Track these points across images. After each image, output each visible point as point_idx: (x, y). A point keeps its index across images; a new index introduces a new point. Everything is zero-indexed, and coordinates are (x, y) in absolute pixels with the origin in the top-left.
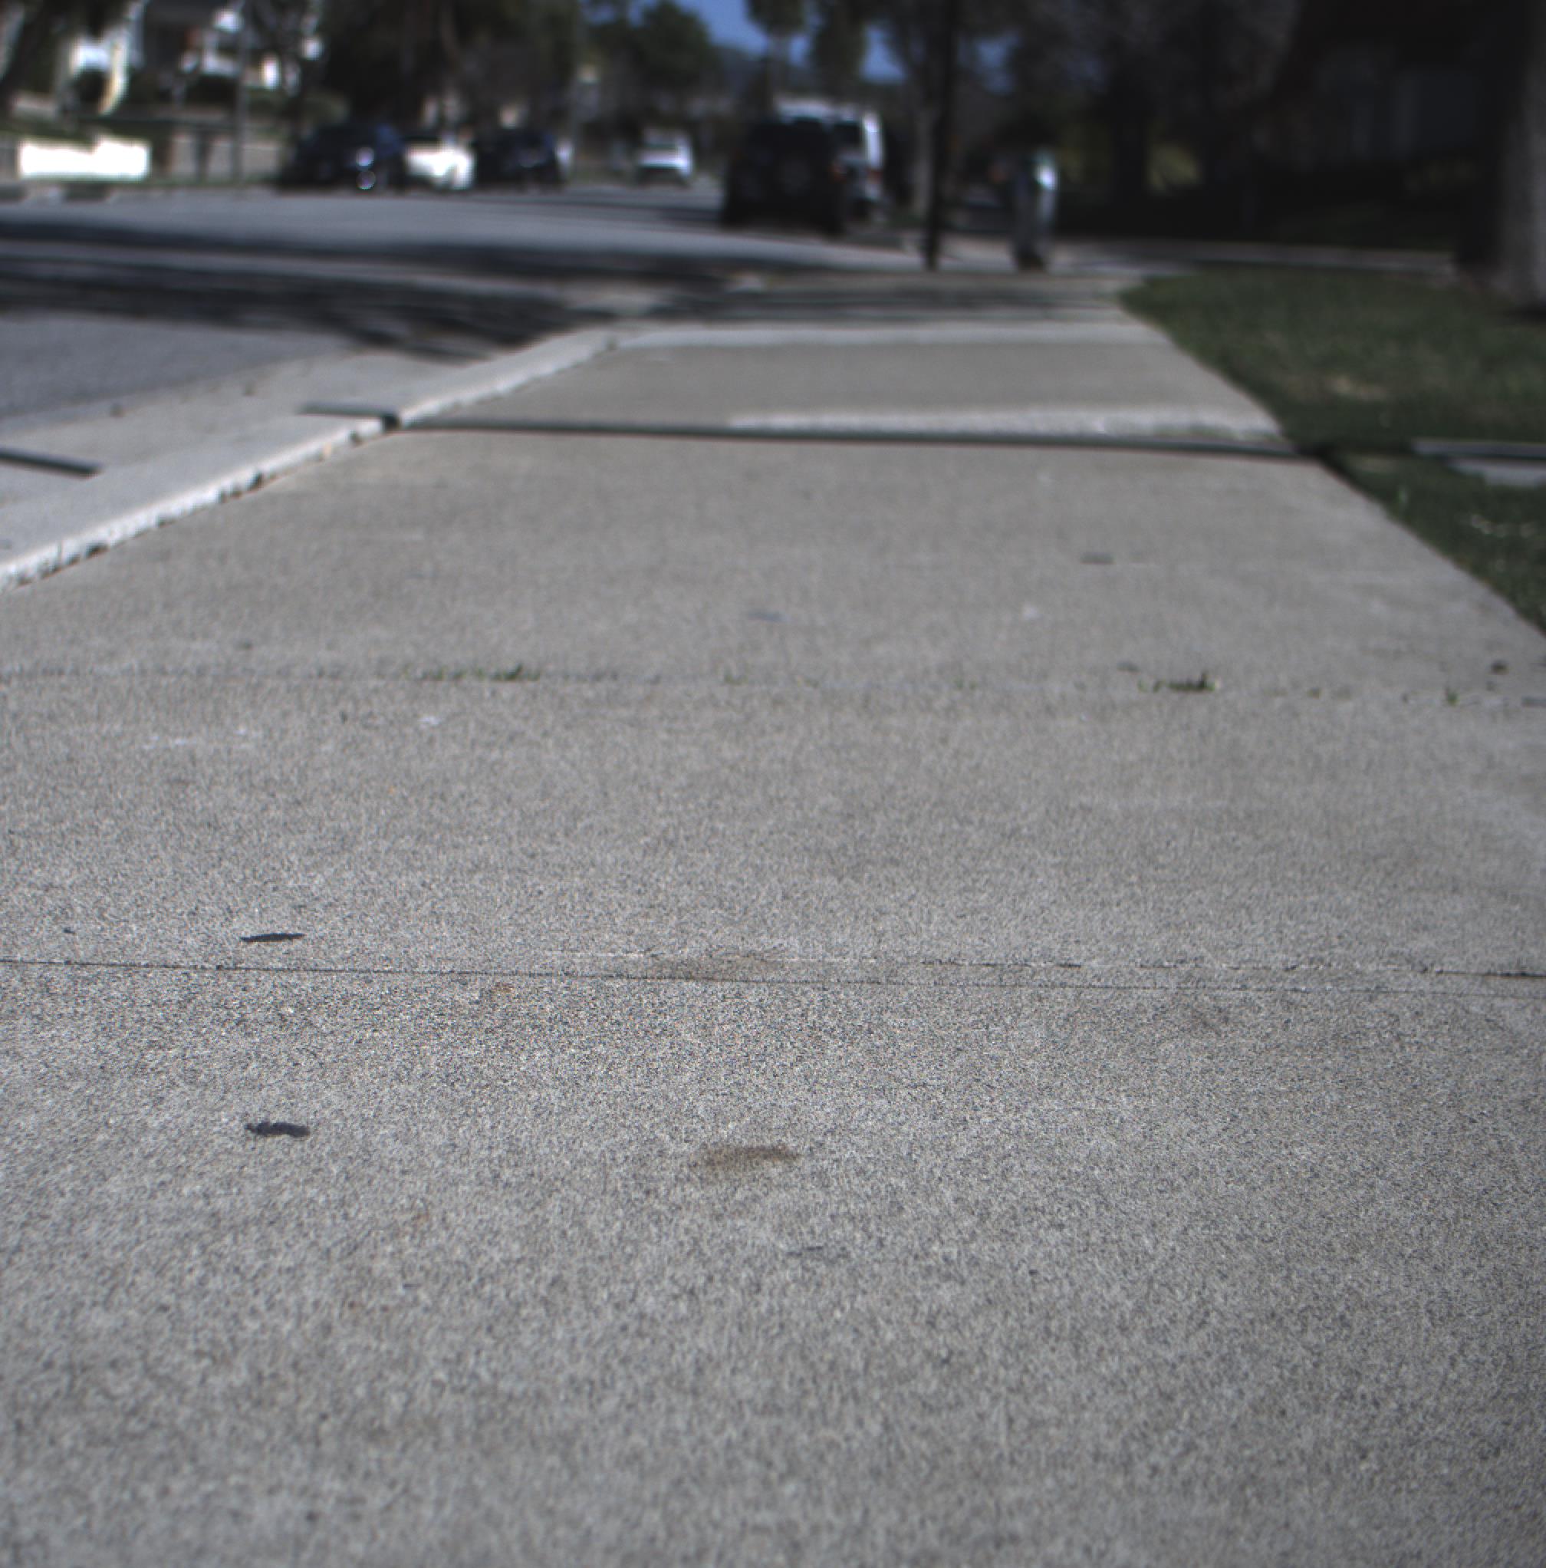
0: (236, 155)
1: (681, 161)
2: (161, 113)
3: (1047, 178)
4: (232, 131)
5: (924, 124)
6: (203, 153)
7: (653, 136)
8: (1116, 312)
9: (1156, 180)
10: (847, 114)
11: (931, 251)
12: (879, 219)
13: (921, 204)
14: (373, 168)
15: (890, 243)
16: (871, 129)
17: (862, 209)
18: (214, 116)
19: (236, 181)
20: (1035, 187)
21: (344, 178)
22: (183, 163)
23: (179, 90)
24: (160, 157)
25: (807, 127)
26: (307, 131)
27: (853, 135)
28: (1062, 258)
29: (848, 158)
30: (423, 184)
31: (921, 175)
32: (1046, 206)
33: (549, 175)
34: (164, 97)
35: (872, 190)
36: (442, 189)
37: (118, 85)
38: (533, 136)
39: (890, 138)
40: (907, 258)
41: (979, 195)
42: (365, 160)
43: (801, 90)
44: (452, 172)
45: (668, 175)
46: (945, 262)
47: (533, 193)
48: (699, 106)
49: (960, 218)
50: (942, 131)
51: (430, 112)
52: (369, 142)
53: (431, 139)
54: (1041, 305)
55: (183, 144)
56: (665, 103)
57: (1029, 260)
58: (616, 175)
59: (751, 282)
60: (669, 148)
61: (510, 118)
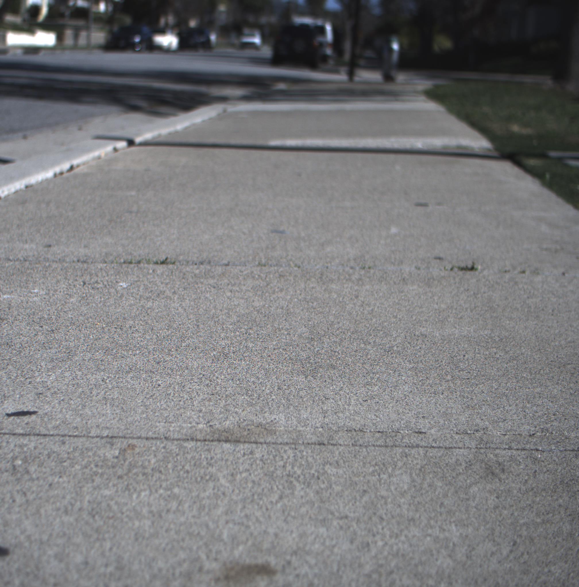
0: (88, 37)
1: (257, 40)
2: (61, 22)
3: (395, 46)
4: (87, 28)
5: (348, 26)
6: (76, 37)
7: (246, 31)
8: (423, 98)
9: (436, 48)
10: (319, 22)
11: (351, 74)
12: (331, 62)
13: (347, 57)
14: (141, 42)
15: (336, 71)
16: (329, 28)
17: (325, 58)
18: (81, 23)
19: (88, 47)
20: (391, 50)
21: (129, 46)
22: (69, 40)
23: (67, 13)
24: (60, 38)
25: (304, 27)
26: (116, 28)
27: (322, 30)
28: (401, 77)
29: (320, 39)
30: (159, 48)
31: (347, 46)
32: (395, 57)
33: (207, 45)
34: (62, 15)
35: (329, 51)
36: (167, 51)
37: (44, 11)
38: (201, 31)
39: (336, 32)
40: (342, 77)
41: (369, 53)
42: (137, 40)
43: (302, 14)
44: (170, 44)
45: (252, 45)
46: (356, 79)
47: (201, 52)
48: (264, 20)
49: (362, 62)
50: (355, 29)
51: (162, 21)
52: (139, 32)
53: (162, 32)
54: (394, 95)
55: (69, 33)
56: (251, 18)
57: (388, 78)
58: (233, 45)
59: (282, 86)
60: (253, 35)
61: (193, 24)
